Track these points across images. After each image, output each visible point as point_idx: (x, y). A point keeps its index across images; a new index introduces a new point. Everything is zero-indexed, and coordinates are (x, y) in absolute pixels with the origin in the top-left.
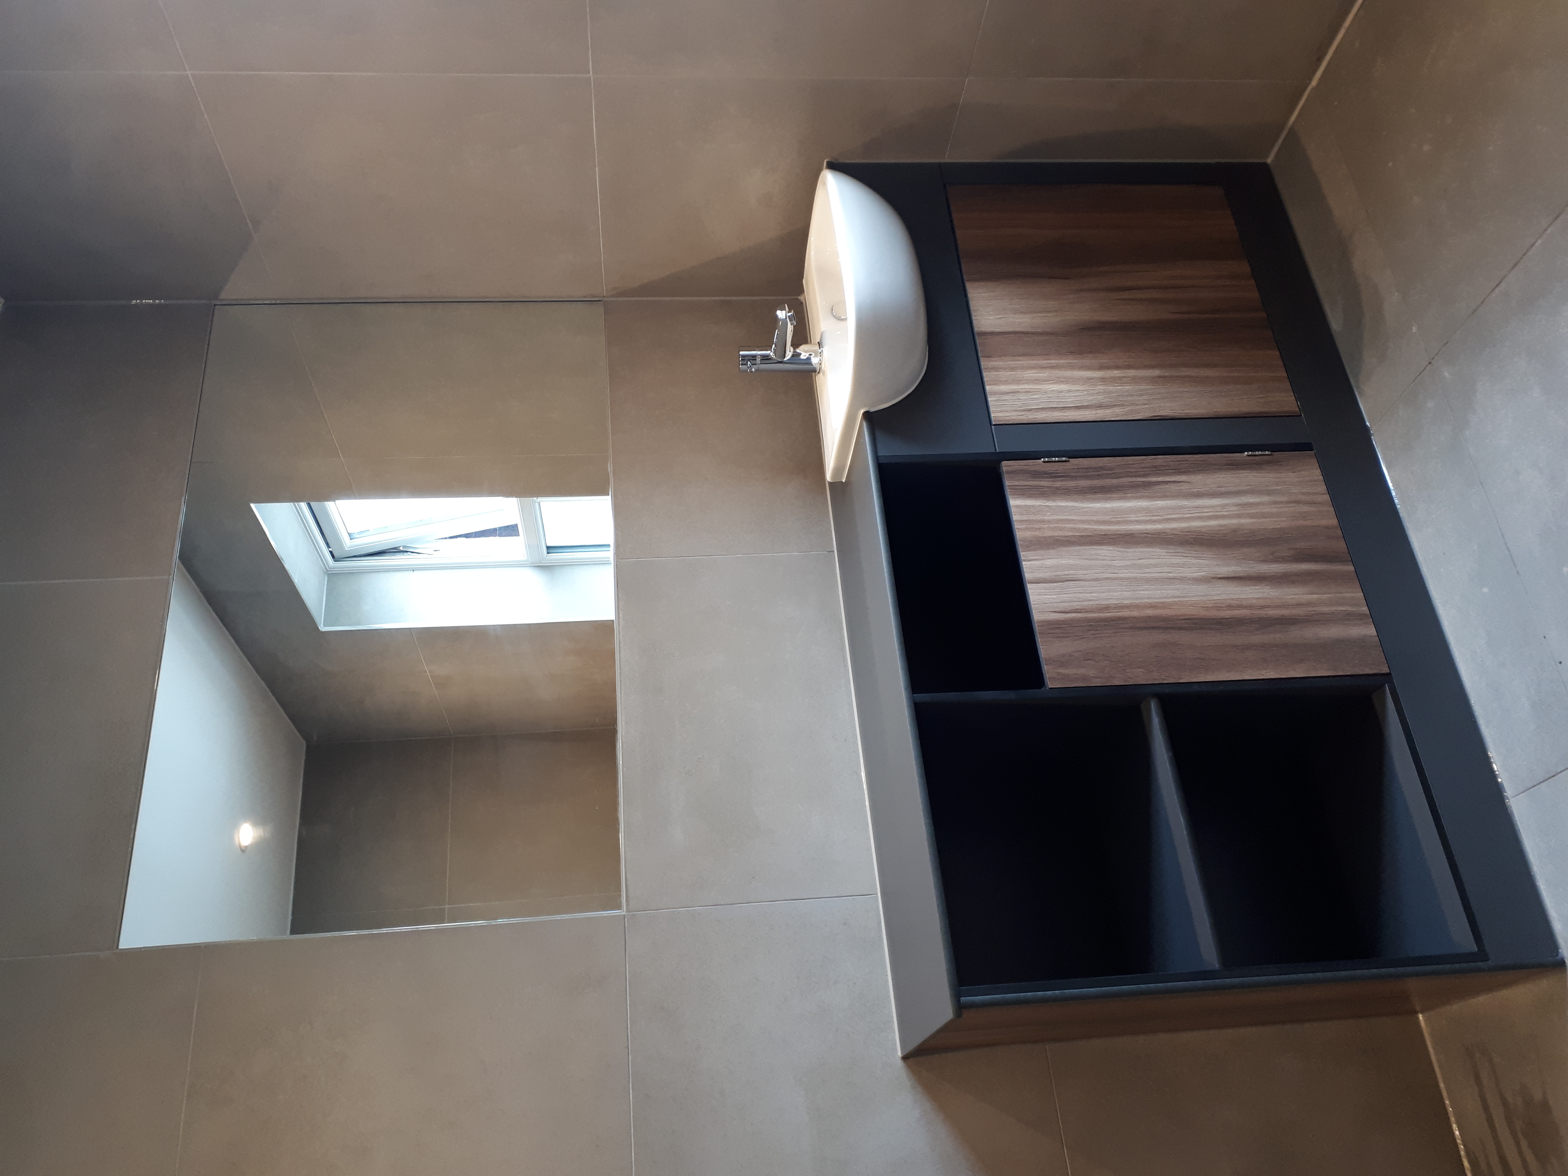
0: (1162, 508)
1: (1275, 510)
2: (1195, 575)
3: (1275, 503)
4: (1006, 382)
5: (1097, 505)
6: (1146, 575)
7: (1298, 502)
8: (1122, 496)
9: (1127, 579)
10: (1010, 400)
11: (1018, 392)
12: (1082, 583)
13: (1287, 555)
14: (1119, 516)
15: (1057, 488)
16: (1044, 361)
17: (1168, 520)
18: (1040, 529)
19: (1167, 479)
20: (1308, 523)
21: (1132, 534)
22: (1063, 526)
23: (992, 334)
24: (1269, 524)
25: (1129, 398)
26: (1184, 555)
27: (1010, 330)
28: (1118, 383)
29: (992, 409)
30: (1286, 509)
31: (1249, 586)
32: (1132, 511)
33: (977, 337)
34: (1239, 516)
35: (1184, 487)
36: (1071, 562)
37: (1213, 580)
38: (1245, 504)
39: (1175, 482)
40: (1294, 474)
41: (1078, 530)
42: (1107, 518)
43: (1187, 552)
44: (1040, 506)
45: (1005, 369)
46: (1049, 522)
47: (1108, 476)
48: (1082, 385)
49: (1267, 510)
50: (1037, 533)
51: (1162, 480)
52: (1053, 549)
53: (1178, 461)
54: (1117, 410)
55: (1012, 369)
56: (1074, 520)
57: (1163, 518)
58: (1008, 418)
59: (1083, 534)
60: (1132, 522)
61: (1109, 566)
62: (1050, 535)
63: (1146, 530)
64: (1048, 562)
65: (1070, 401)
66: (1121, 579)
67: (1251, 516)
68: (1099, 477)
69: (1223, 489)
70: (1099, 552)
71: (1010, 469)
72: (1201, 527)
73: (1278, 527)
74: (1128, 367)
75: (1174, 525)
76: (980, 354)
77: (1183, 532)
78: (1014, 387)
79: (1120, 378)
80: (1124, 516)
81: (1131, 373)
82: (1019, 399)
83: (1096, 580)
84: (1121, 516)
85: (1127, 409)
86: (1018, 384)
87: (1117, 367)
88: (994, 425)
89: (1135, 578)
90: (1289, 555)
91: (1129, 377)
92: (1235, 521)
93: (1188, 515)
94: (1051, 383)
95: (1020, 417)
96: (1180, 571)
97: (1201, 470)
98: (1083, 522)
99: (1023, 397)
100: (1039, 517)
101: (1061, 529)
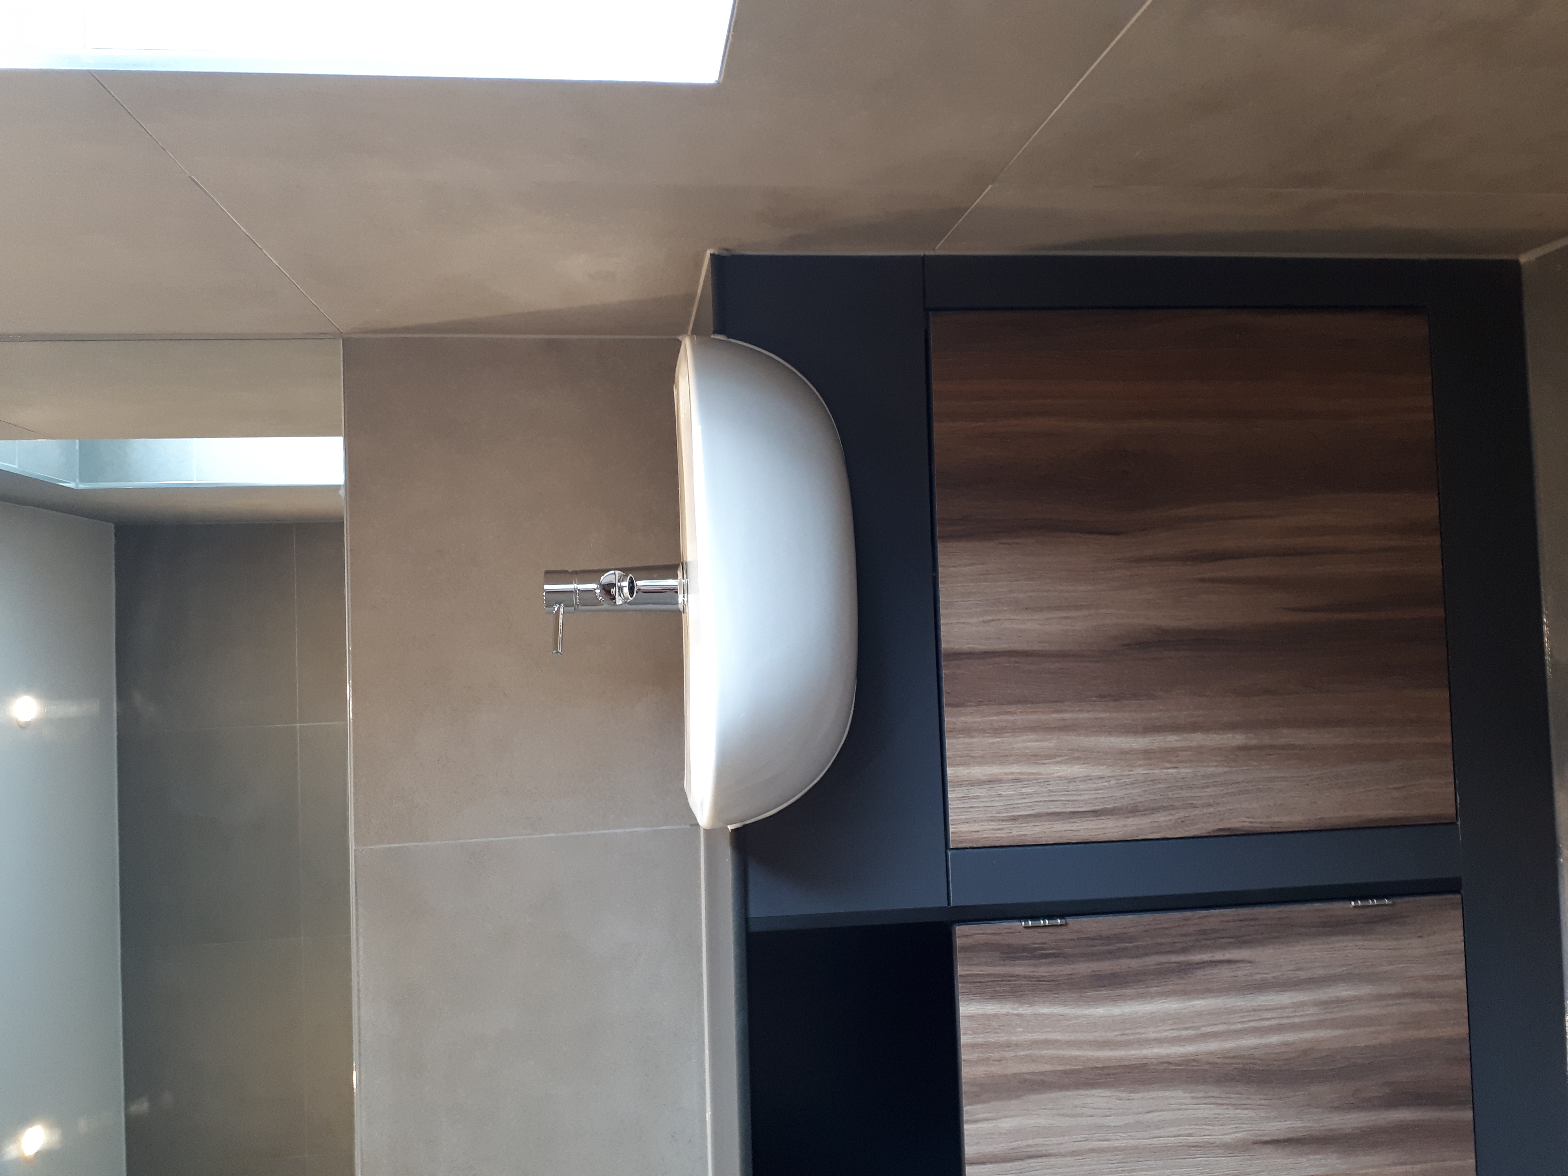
0: (1200, 1014)
1: (1375, 1011)
2: (1228, 1138)
3: (1379, 997)
4: (983, 760)
5: (1100, 1011)
6: (1155, 1141)
7: (1414, 995)
8: (1141, 991)
9: (1124, 1149)
10: (986, 797)
11: (1000, 781)
12: (1053, 1160)
13: (1376, 1094)
14: (1130, 1032)
15: (1039, 979)
16: (1054, 715)
17: (1205, 1037)
18: (999, 1061)
19: (1219, 956)
20: (1422, 1034)
21: (1145, 1064)
22: (1037, 1052)
23: (970, 655)
24: (1362, 1038)
25: (1185, 793)
26: (1219, 1101)
27: (1004, 646)
28: (1169, 762)
29: (952, 816)
30: (1394, 1010)
31: (1307, 1154)
32: (1153, 1020)
33: (943, 662)
34: (1319, 1024)
35: (1242, 972)
36: (1042, 1121)
37: (1256, 1146)
38: (1332, 1002)
39: (1229, 962)
40: (1420, 940)
41: (1061, 1060)
42: (1111, 1035)
43: (1223, 1096)
44: (1007, 1015)
45: (983, 731)
46: (1017, 1045)
47: (1123, 953)
48: (1109, 766)
49: (1363, 1011)
50: (996, 1069)
51: (1209, 959)
52: (1018, 1097)
53: (1241, 920)
54: (1162, 818)
55: (997, 731)
56: (1056, 1041)
57: (1199, 1032)
58: (976, 835)
59: (1068, 1067)
60: (1148, 1042)
61: (1101, 1127)
62: (1015, 1071)
63: (1168, 1056)
64: (1006, 1124)
65: (1085, 800)
66: (1115, 1149)
67: (1334, 1024)
68: (1111, 955)
69: (1303, 975)
70: (1089, 1100)
71: (970, 941)
72: (1256, 1048)
73: (1374, 1042)
74: (1194, 727)
75: (1213, 1046)
76: (945, 700)
77: (1226, 1058)
78: (995, 770)
79: (1174, 751)
80: (1139, 1030)
81: (1197, 739)
82: (1000, 795)
83: (1073, 1154)
84: (1133, 1031)
85: (1177, 816)
86: (1002, 763)
87: (1175, 728)
88: (952, 849)
89: (1136, 1148)
90: (1380, 1095)
91: (1190, 748)
92: (1308, 1035)
93: (1240, 1026)
94: (1057, 762)
95: (999, 834)
96: (1208, 1132)
97: (1277, 937)
98: (1070, 1044)
99: (1006, 790)
100: (1003, 1038)
101: (1033, 1059)
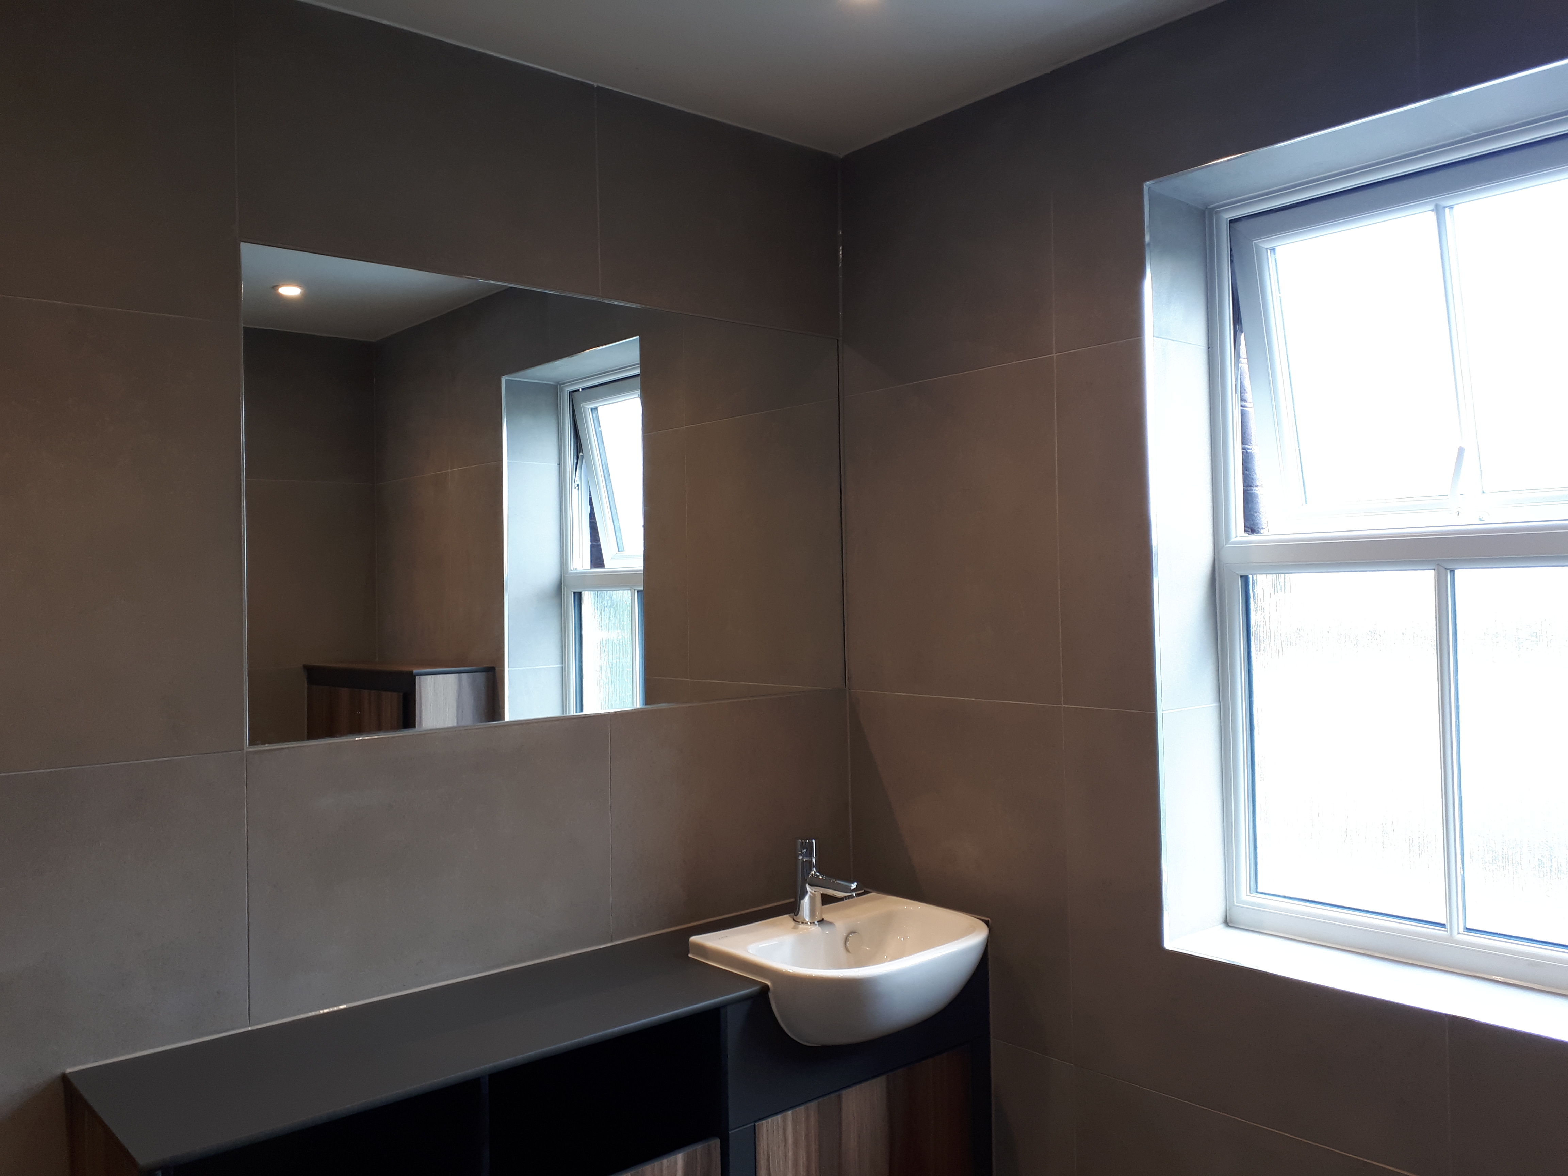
4: (795, 1131)
10: (778, 1139)
11: (786, 1146)
23: (840, 1108)
27: (844, 1129)
29: (770, 1120)
33: (837, 1094)
45: (807, 1128)
55: (807, 1136)
58: (761, 1139)
71: (713, 1148)
76: (821, 1099)
78: (790, 1140)
82: (779, 1148)
86: (793, 1144)
88: (755, 1125)
95: (761, 1152)
99: (781, 1151)
